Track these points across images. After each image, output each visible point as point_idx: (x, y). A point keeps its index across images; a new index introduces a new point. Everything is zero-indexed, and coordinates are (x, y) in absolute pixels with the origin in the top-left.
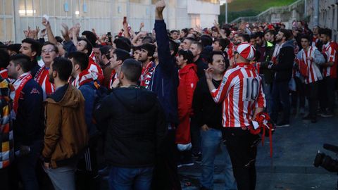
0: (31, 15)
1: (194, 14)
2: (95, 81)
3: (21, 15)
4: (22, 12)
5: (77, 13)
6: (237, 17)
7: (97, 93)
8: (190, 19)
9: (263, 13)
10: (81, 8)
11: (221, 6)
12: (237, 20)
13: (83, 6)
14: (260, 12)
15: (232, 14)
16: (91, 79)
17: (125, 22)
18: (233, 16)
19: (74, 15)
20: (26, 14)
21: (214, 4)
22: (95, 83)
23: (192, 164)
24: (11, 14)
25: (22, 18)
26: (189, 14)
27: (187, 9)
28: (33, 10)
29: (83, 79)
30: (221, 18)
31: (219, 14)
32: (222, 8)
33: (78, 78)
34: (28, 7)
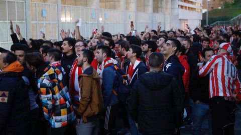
0: (69, 21)
1: (183, 20)
2: (115, 65)
3: (62, 21)
4: (63, 19)
5: (101, 19)
6: (215, 22)
7: (116, 73)
8: (181, 23)
9: (234, 18)
10: (103, 16)
11: (203, 14)
12: (215, 23)
13: (105, 15)
14: (232, 18)
15: (212, 19)
16: (112, 63)
17: (132, 25)
18: (212, 21)
19: (98, 21)
20: (66, 21)
21: (198, 12)
22: (115, 66)
23: (184, 127)
24: (56, 21)
25: (63, 23)
26: (180, 20)
27: (178, 16)
28: (71, 17)
29: (107, 63)
30: (203, 22)
31: (202, 19)
32: (204, 15)
33: (103, 63)
34: (67, 16)
